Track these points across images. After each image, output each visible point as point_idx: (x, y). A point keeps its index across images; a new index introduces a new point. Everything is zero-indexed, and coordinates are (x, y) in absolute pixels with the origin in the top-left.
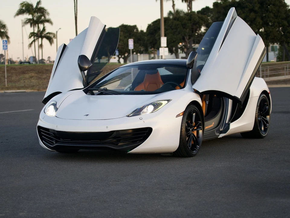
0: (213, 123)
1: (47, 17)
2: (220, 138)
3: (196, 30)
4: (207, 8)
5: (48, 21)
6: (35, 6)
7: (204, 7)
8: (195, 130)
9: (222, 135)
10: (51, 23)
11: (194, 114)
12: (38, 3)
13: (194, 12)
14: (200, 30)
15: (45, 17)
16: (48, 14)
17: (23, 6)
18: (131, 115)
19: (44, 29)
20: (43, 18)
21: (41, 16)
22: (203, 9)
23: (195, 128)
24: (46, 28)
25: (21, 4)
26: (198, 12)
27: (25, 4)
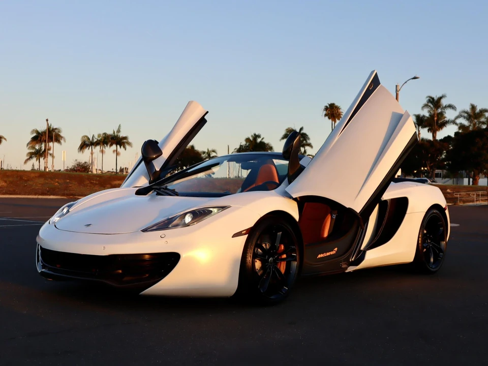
0: (336, 249)
1: (308, 141)
2: (350, 272)
3: (438, 156)
4: (449, 137)
5: (309, 145)
6: (298, 131)
7: (446, 135)
8: (284, 260)
9: (351, 269)
10: (312, 147)
11: (280, 234)
12: (301, 129)
13: (437, 140)
14: (441, 156)
15: (306, 141)
16: (309, 139)
17: (288, 132)
18: (155, 228)
19: (305, 152)
20: (304, 142)
21: (303, 140)
22: (445, 138)
23: (284, 256)
24: (307, 151)
25: (287, 129)
26: (441, 140)
27: (290, 130)
